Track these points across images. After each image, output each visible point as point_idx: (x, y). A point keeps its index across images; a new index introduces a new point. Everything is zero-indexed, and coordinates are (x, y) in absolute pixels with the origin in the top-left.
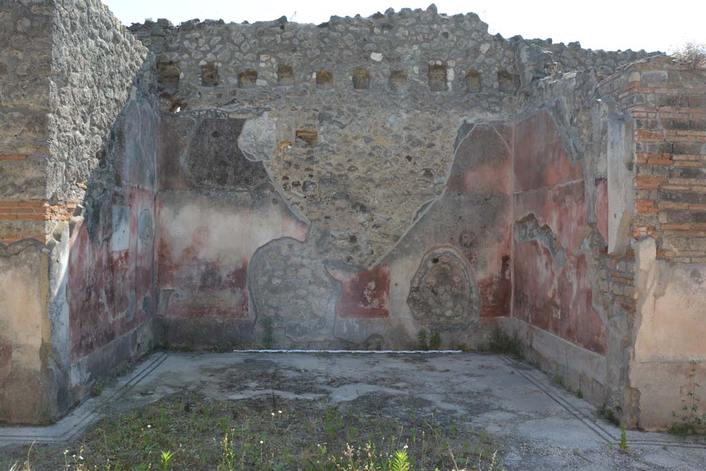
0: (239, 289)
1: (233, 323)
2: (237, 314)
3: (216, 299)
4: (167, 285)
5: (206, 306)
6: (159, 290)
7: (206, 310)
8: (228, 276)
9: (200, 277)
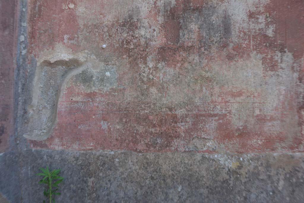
0: (288, 57)
1: (268, 166)
2: (281, 139)
3: (217, 90)
4: (59, 46)
5: (180, 112)
6: (33, 62)
7: (182, 127)
8: (251, 15)
9: (161, 19)
